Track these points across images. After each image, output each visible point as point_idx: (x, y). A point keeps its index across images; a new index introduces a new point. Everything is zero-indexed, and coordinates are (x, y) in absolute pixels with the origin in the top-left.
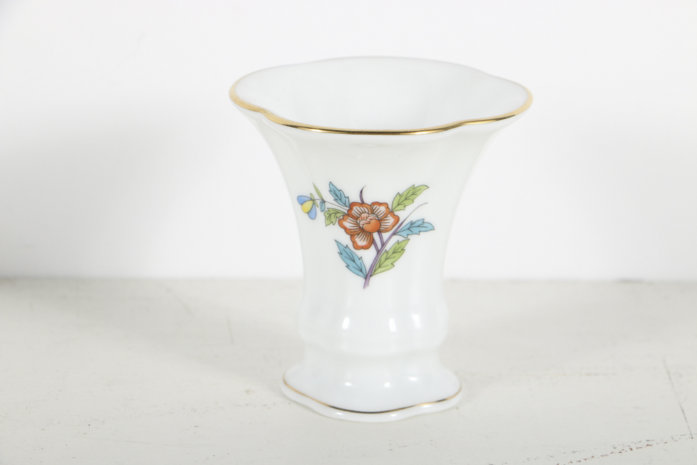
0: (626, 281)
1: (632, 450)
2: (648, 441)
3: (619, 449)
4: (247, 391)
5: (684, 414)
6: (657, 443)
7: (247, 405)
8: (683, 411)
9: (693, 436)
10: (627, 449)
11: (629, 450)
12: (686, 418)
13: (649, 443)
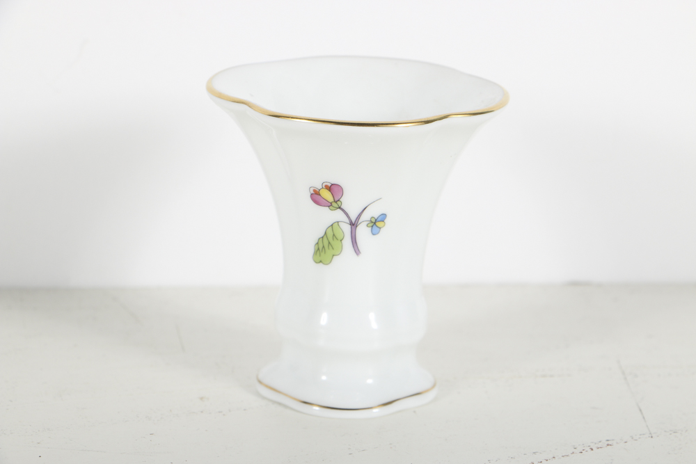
0: (575, 284)
1: (592, 450)
2: (608, 440)
3: (580, 449)
4: (202, 399)
5: (642, 413)
6: (617, 443)
7: (202, 412)
8: (640, 410)
9: (653, 435)
10: (588, 449)
11: (590, 450)
12: (644, 418)
13: (610, 443)
